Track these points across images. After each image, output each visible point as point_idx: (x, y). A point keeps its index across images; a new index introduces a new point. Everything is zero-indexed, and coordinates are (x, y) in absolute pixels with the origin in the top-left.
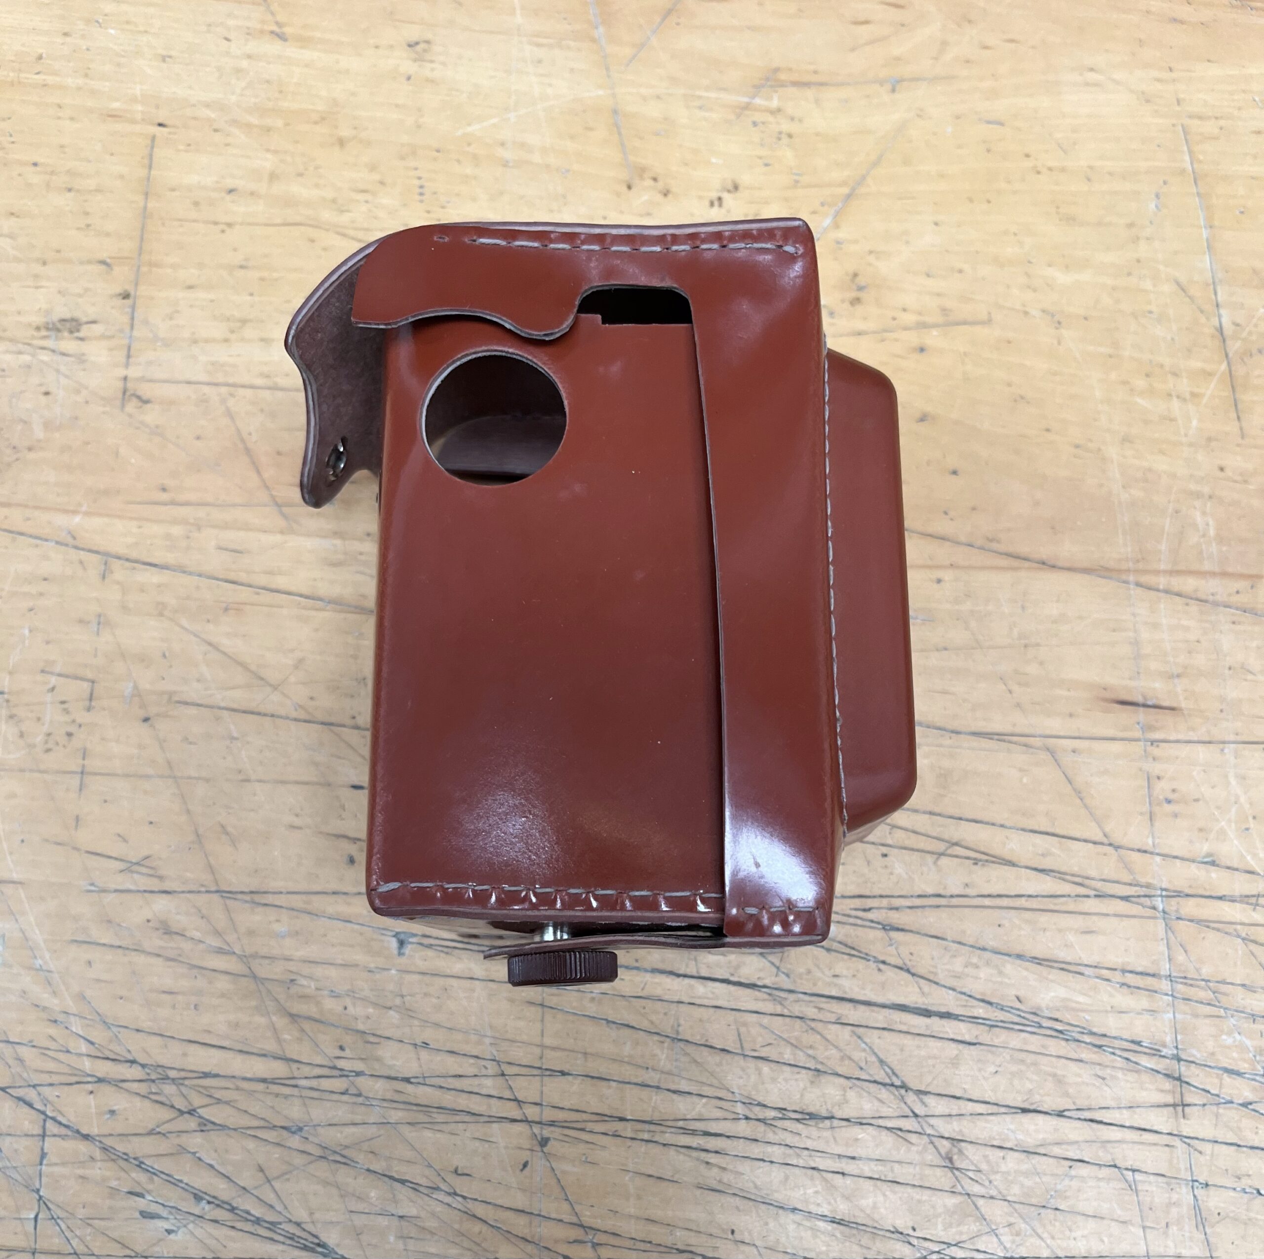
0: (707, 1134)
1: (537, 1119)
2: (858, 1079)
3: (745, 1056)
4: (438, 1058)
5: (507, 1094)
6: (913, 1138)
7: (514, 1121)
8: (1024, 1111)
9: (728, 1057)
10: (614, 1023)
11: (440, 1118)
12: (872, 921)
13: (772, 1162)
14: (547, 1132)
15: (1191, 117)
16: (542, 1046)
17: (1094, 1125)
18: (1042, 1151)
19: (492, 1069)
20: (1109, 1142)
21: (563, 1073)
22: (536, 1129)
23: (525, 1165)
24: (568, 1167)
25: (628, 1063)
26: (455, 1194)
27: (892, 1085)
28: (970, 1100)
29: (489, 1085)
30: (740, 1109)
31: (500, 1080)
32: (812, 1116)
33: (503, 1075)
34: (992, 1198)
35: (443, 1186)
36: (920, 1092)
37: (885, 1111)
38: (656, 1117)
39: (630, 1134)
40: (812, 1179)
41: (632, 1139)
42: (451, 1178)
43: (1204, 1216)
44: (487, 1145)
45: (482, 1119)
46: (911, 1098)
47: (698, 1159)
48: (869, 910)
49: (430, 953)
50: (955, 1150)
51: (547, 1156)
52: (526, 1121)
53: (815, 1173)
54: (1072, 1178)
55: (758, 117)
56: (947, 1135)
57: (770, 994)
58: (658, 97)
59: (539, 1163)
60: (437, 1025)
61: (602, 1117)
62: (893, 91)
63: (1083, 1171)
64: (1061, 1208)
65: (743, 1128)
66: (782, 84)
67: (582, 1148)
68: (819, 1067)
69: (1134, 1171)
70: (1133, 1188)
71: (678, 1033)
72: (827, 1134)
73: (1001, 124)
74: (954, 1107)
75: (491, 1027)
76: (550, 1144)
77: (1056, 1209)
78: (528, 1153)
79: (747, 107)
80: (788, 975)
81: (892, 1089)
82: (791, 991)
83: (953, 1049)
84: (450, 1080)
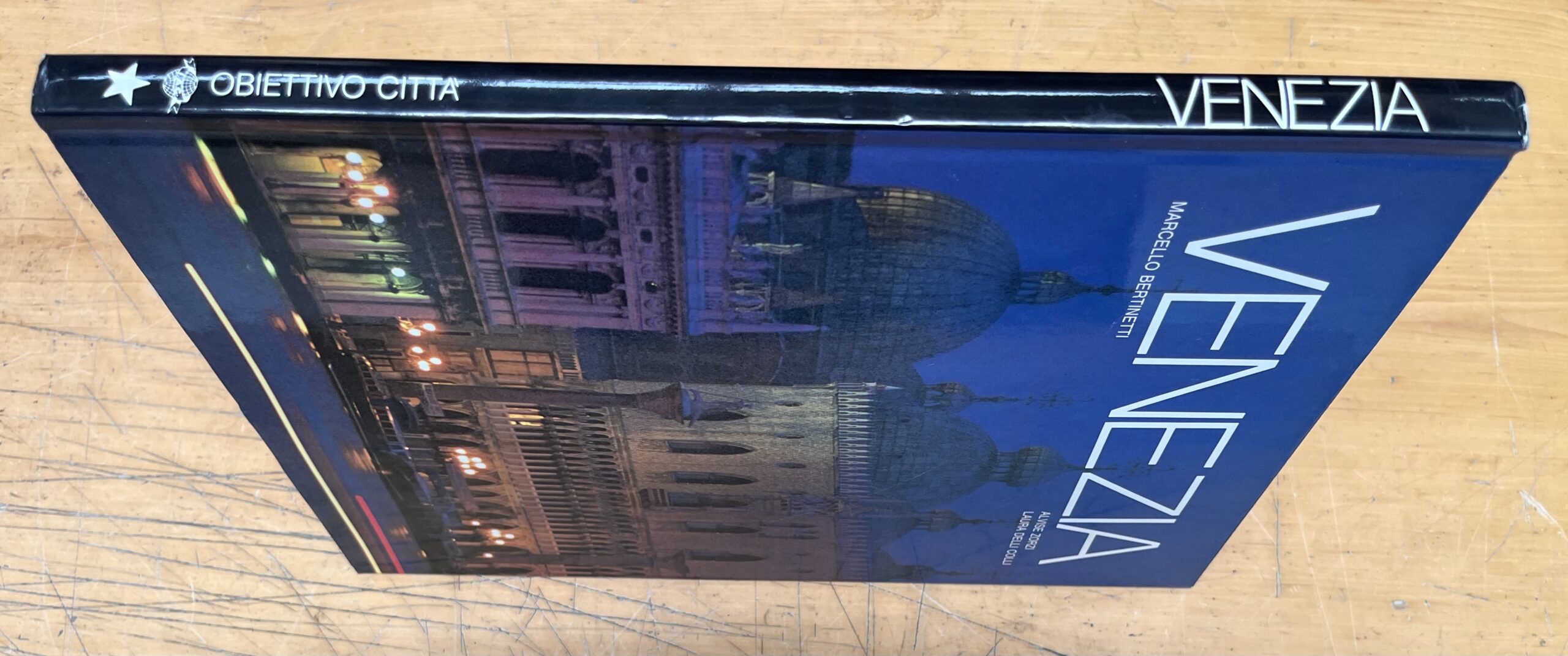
0: (172, 611)
1: (70, 606)
2: (266, 576)
3: (198, 565)
4: (14, 573)
5: (54, 593)
6: (293, 607)
7: (56, 608)
8: (363, 590)
9: (189, 567)
10: (120, 550)
11: (11, 607)
12: (282, 486)
13: (210, 625)
14: (75, 614)
15: (512, 16)
16: (77, 565)
17: (405, 597)
18: (371, 612)
19: (45, 578)
20: (413, 605)
21: (88, 580)
22: (69, 612)
23: (61, 632)
24: (87, 633)
25: (129, 573)
26: (18, 650)
27: (286, 579)
28: (332, 585)
29: (44, 589)
30: (193, 596)
31: (50, 585)
32: (236, 598)
33: (51, 582)
34: (340, 640)
35: (11, 646)
36: (302, 582)
37: (280, 593)
38: (142, 602)
39: (126, 612)
40: (233, 633)
41: (127, 615)
42: (16, 642)
43: (466, 644)
44: (39, 622)
45: (37, 608)
46: (296, 585)
47: (166, 626)
48: (281, 480)
49: (13, 515)
50: (320, 613)
51: (75, 627)
52: (63, 607)
53: (235, 630)
54: (389, 626)
55: (247, 28)
56: (316, 605)
57: (217, 531)
58: (189, 19)
59: (69, 630)
60: (14, 556)
61: (110, 604)
62: (330, 9)
63: (394, 622)
64: (381, 643)
65: (194, 606)
66: (264, 9)
67: (96, 622)
68: (243, 570)
69: (426, 621)
70: (425, 631)
71: (159, 554)
72: (245, 608)
73: (395, 26)
74: (323, 589)
75: (46, 556)
76: (77, 620)
77: (378, 645)
78: (63, 626)
79: (240, 23)
80: (229, 519)
81: (286, 581)
82: (230, 528)
83: (323, 556)
84: (20, 586)
